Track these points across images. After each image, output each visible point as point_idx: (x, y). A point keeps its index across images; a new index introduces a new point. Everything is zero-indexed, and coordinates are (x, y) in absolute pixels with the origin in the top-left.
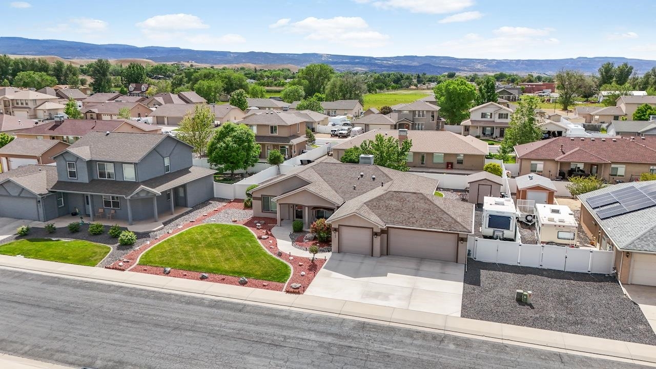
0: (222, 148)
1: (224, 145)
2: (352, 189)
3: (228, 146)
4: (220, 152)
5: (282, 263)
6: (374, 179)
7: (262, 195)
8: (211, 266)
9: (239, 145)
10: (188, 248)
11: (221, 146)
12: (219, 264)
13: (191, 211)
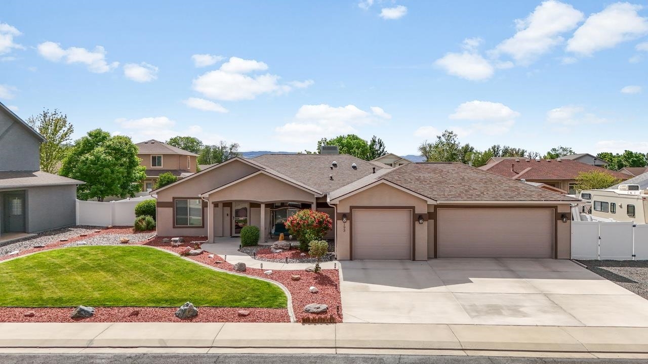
0: (88, 162)
1: (92, 158)
2: (328, 180)
3: (98, 158)
4: (85, 167)
5: (255, 280)
6: (354, 168)
7: (174, 198)
8: (96, 295)
9: (117, 159)
10: (34, 275)
11: (87, 159)
12: (114, 292)
13: (34, 237)
